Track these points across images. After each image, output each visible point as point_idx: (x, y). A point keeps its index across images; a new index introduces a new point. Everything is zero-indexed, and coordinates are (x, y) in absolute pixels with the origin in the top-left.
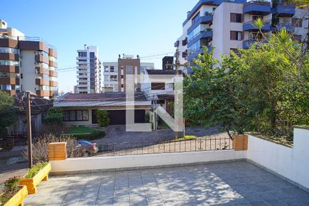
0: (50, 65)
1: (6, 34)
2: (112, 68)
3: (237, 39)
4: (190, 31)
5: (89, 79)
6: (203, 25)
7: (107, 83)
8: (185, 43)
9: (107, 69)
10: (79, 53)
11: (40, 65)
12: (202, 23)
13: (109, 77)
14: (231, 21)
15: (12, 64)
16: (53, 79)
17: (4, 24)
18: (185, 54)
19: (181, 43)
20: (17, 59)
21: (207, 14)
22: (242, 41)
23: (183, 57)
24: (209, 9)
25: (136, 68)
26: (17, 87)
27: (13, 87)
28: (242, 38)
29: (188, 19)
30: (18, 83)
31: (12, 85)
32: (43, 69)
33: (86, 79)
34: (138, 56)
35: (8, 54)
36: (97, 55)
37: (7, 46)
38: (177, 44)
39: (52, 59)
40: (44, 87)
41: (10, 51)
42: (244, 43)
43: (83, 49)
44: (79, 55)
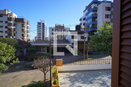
0: (27, 28)
1: (10, 15)
2: (53, 30)
3: (108, 18)
4: (87, 14)
5: (42, 34)
6: (93, 12)
7: (50, 36)
8: (84, 19)
9: (50, 30)
10: (38, 23)
11: (24, 28)
12: (92, 11)
13: (51, 33)
14: (106, 10)
15: (13, 27)
16: (29, 34)
17: (9, 11)
18: (84, 24)
19: (83, 19)
20: (14, 26)
21: (95, 7)
22: (110, 19)
23: (83, 25)
24: (96, 5)
25: (63, 29)
26: (14, 37)
27: (13, 37)
28: (110, 17)
29: (86, 9)
30: (15, 35)
31: (12, 36)
32: (25, 29)
33: (41, 34)
34: (63, 25)
35: (11, 23)
36: (45, 24)
37: (11, 20)
38: (81, 20)
39: (28, 25)
40: (25, 37)
41: (12, 22)
42: (111, 20)
43: (40, 22)
44: (38, 24)
